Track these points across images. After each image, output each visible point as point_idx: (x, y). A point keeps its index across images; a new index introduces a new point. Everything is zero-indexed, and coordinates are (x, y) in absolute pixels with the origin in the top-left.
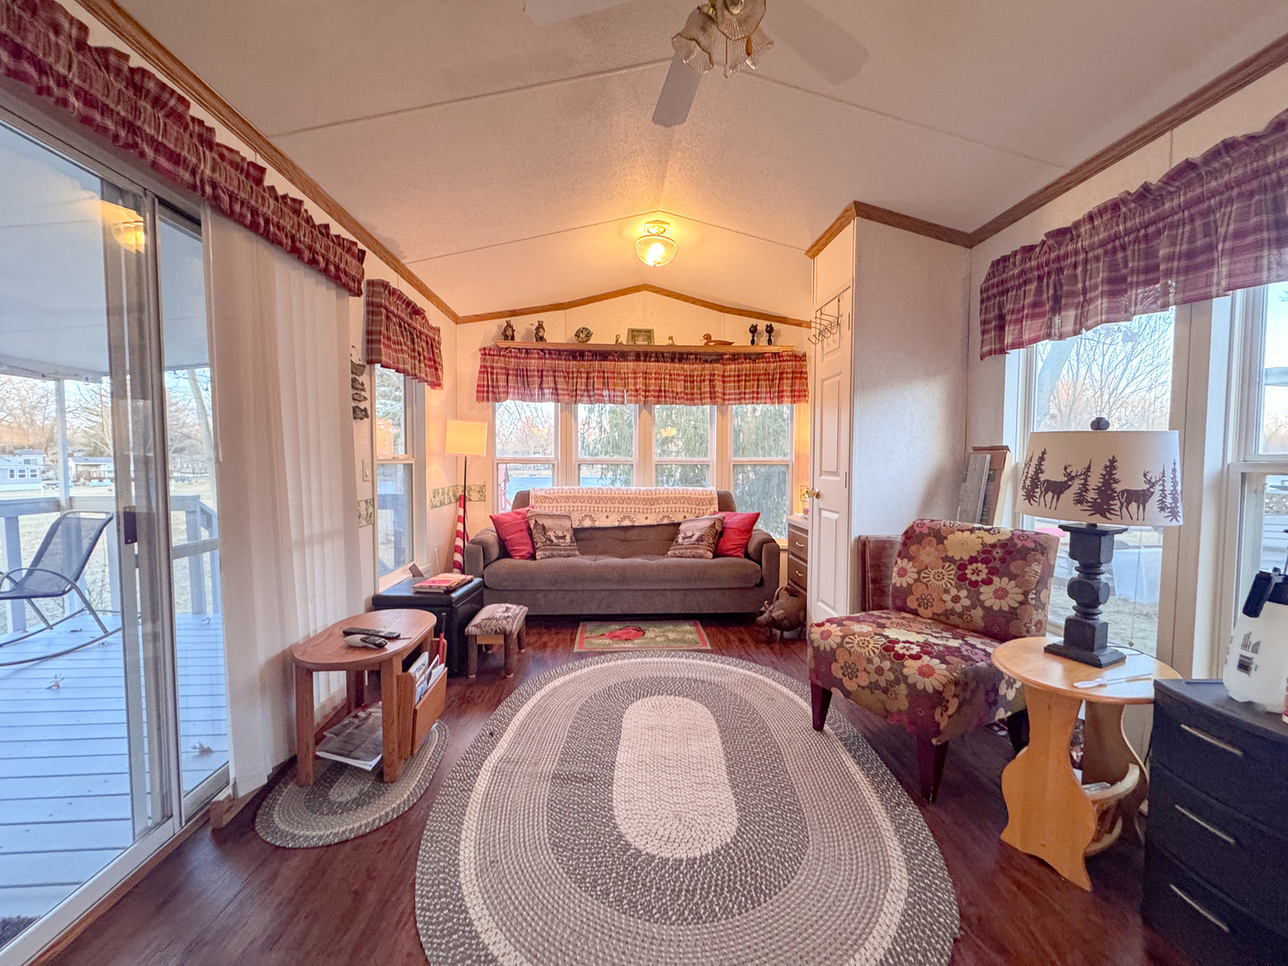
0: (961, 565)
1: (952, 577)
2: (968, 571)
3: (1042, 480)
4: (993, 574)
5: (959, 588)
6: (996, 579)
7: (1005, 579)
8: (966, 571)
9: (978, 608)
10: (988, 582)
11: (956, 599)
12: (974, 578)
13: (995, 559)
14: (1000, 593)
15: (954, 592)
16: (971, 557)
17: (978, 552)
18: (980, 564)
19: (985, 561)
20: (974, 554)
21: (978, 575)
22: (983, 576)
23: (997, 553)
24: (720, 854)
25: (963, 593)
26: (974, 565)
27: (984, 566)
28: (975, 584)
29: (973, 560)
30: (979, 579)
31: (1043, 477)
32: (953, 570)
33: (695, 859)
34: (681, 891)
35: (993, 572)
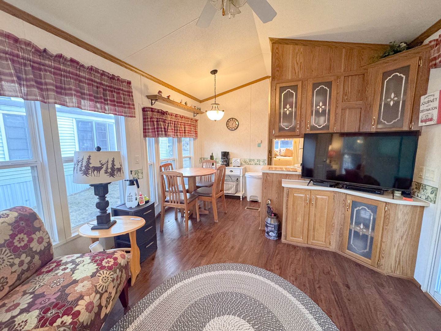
0: (8, 244)
1: (9, 254)
2: (16, 243)
3: (116, 168)
4: (30, 235)
5: (19, 256)
6: (33, 236)
7: (37, 233)
8: (15, 244)
9: (35, 256)
10: (31, 240)
11: (21, 263)
12: (22, 244)
13: (24, 227)
14: (40, 240)
15: (17, 261)
16: (10, 235)
17: (11, 230)
18: (19, 236)
19: (20, 232)
20: (11, 232)
21: (23, 241)
22: (26, 239)
23: (22, 224)
24: (223, 313)
25: (23, 256)
26: (17, 238)
27: (22, 234)
28: (26, 246)
29: (13, 236)
30: (26, 242)
31: (116, 167)
32: (6, 250)
33: (232, 315)
34: (243, 305)
35: (29, 234)
